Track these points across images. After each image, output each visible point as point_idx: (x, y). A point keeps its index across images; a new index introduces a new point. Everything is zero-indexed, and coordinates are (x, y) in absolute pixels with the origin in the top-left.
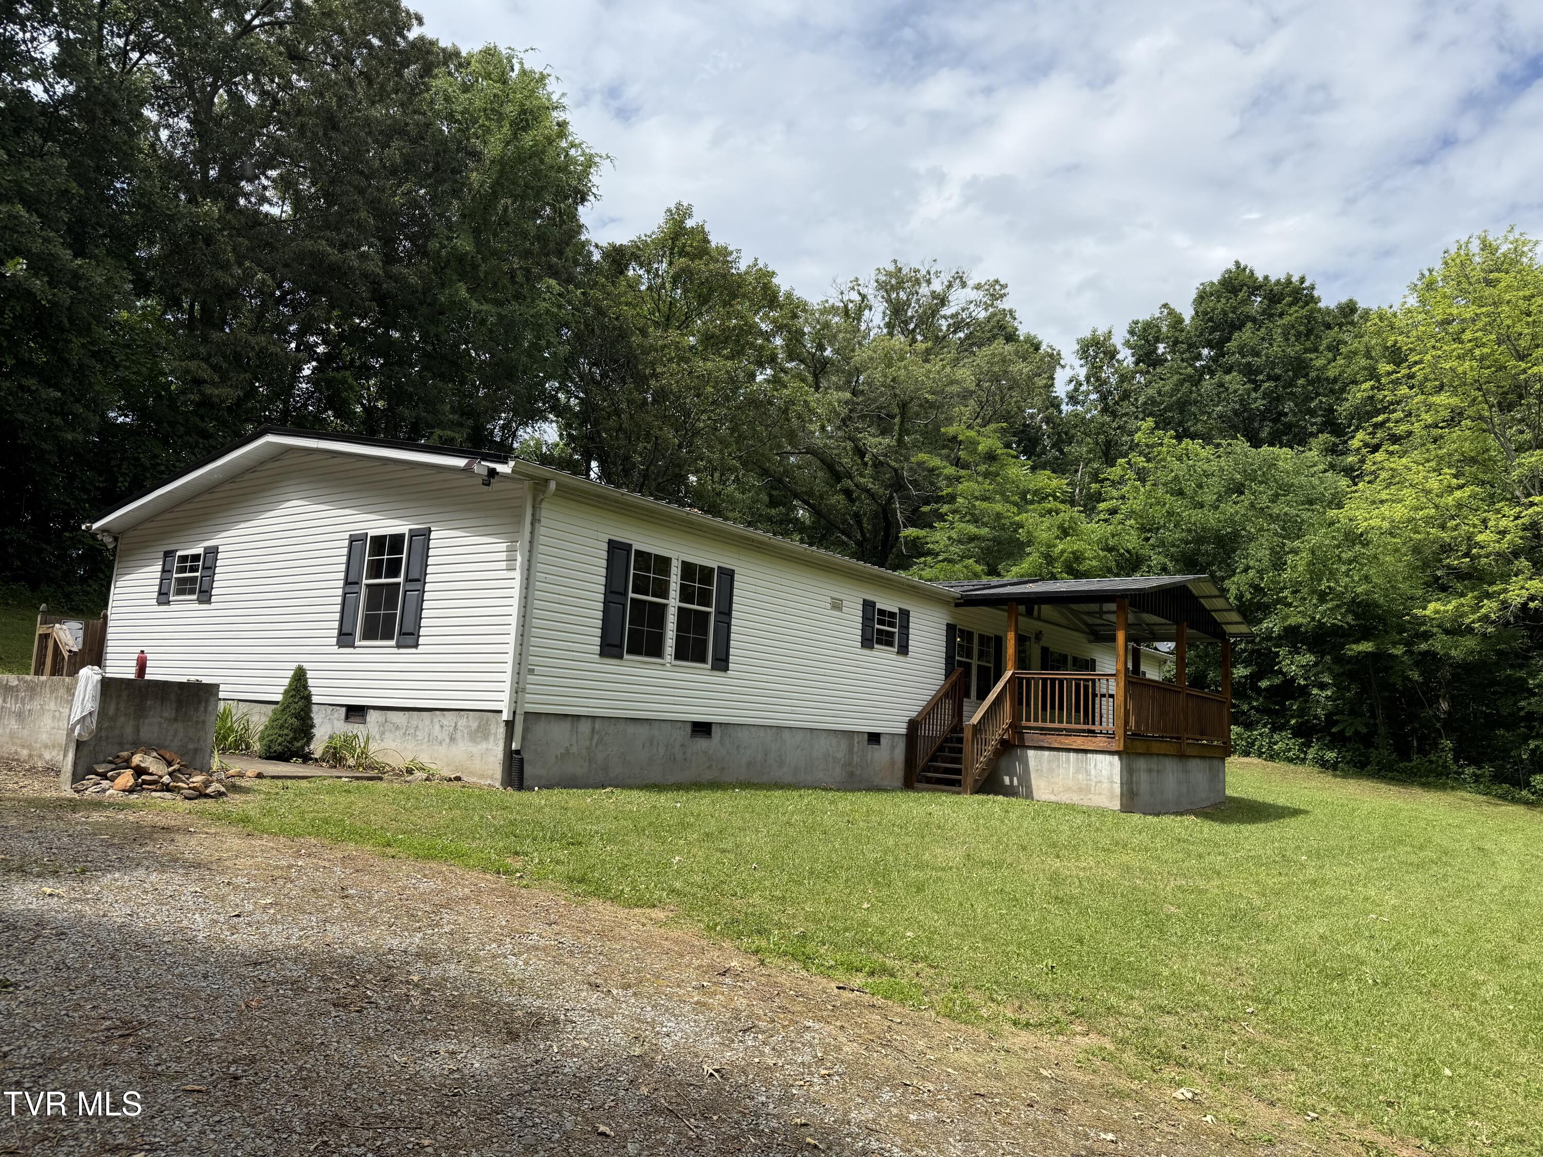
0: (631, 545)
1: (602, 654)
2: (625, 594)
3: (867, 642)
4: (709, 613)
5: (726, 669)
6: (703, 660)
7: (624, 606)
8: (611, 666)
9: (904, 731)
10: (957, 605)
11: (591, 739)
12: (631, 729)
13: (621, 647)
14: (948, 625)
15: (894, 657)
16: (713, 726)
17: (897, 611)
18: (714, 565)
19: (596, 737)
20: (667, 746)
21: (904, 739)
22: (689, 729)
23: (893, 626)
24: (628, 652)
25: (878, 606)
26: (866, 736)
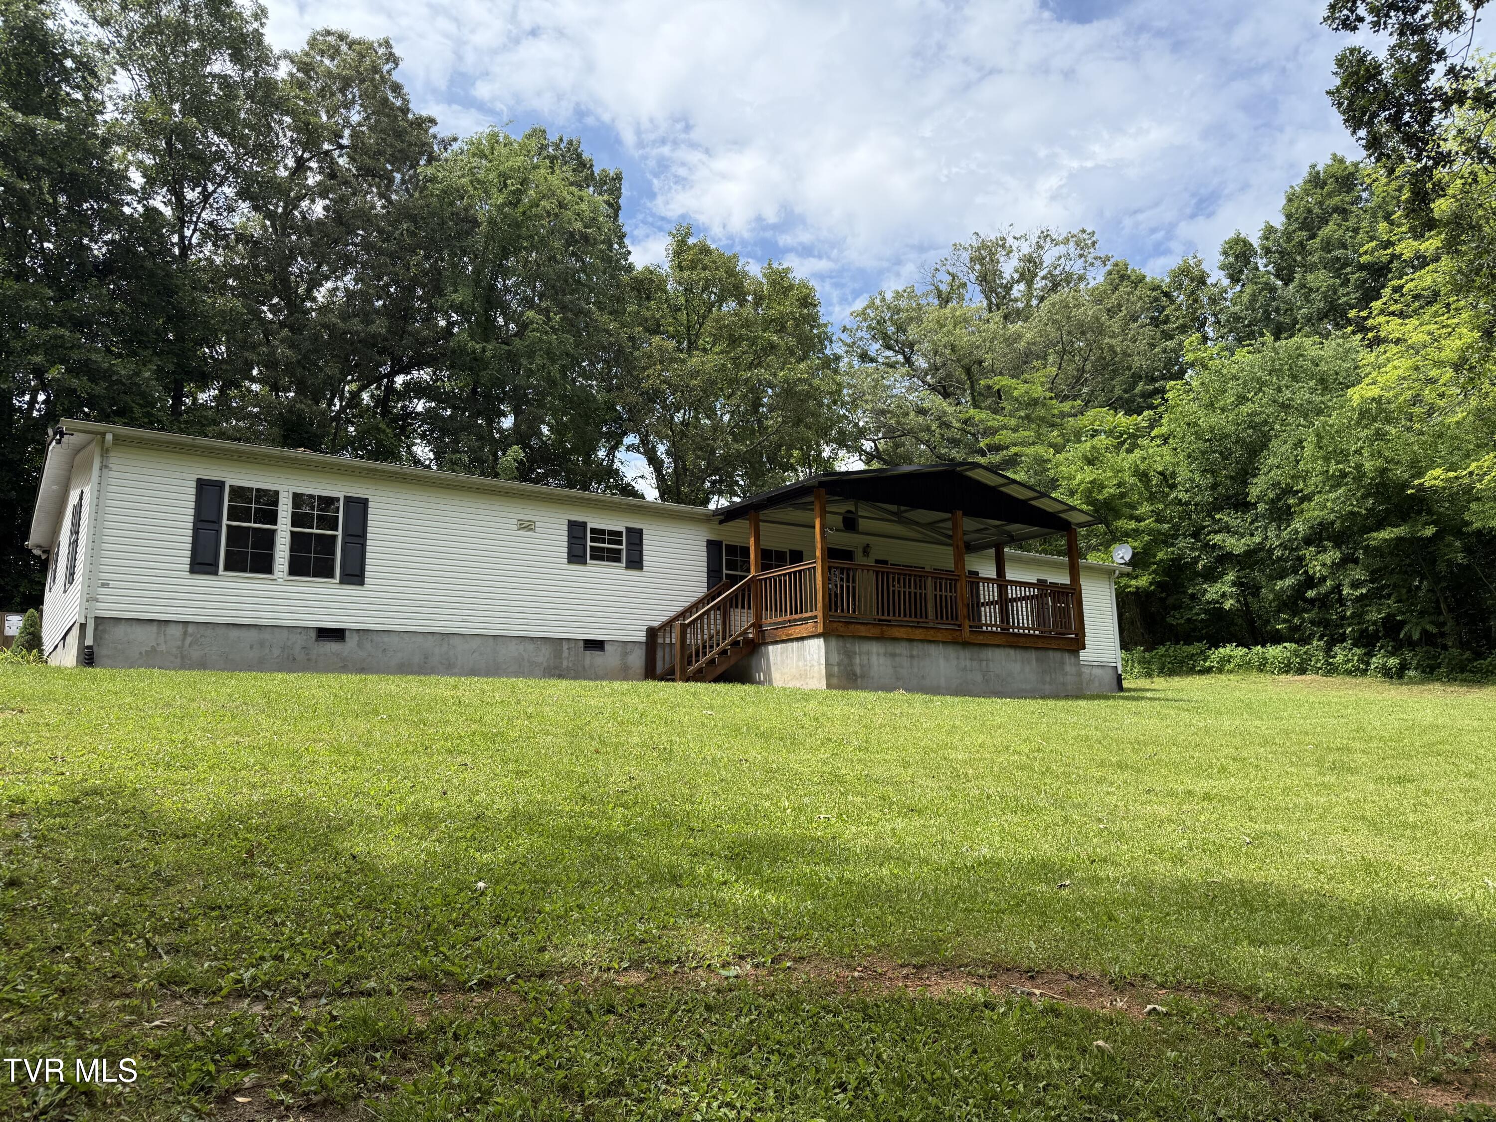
0: (223, 483)
1: (192, 571)
2: (219, 521)
3: (576, 556)
4: (335, 537)
5: (362, 583)
6: (331, 575)
7: (218, 532)
8: (204, 581)
9: (643, 639)
10: (721, 522)
11: (184, 640)
12: (234, 633)
13: (216, 565)
14: (708, 541)
15: (624, 571)
16: (347, 633)
17: (624, 531)
18: (341, 495)
19: (189, 640)
20: (283, 648)
21: (644, 647)
22: (313, 635)
23: (620, 543)
24: (227, 568)
25: (590, 525)
26: (581, 644)
